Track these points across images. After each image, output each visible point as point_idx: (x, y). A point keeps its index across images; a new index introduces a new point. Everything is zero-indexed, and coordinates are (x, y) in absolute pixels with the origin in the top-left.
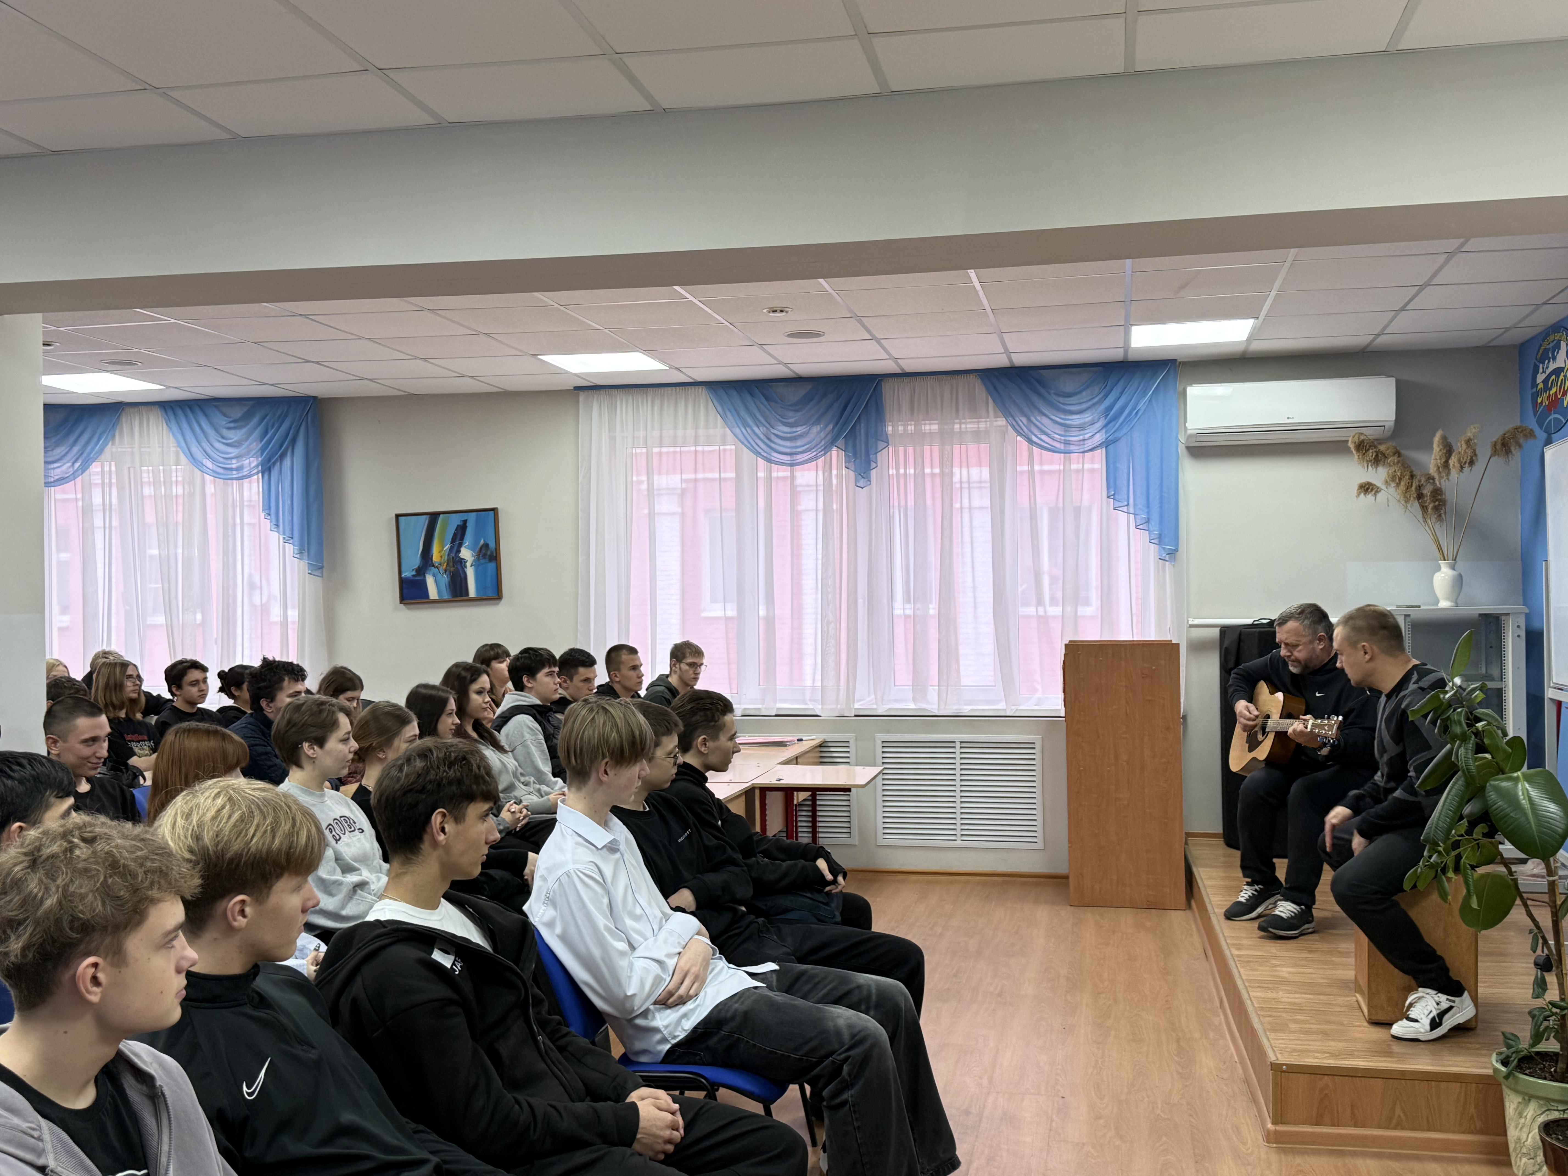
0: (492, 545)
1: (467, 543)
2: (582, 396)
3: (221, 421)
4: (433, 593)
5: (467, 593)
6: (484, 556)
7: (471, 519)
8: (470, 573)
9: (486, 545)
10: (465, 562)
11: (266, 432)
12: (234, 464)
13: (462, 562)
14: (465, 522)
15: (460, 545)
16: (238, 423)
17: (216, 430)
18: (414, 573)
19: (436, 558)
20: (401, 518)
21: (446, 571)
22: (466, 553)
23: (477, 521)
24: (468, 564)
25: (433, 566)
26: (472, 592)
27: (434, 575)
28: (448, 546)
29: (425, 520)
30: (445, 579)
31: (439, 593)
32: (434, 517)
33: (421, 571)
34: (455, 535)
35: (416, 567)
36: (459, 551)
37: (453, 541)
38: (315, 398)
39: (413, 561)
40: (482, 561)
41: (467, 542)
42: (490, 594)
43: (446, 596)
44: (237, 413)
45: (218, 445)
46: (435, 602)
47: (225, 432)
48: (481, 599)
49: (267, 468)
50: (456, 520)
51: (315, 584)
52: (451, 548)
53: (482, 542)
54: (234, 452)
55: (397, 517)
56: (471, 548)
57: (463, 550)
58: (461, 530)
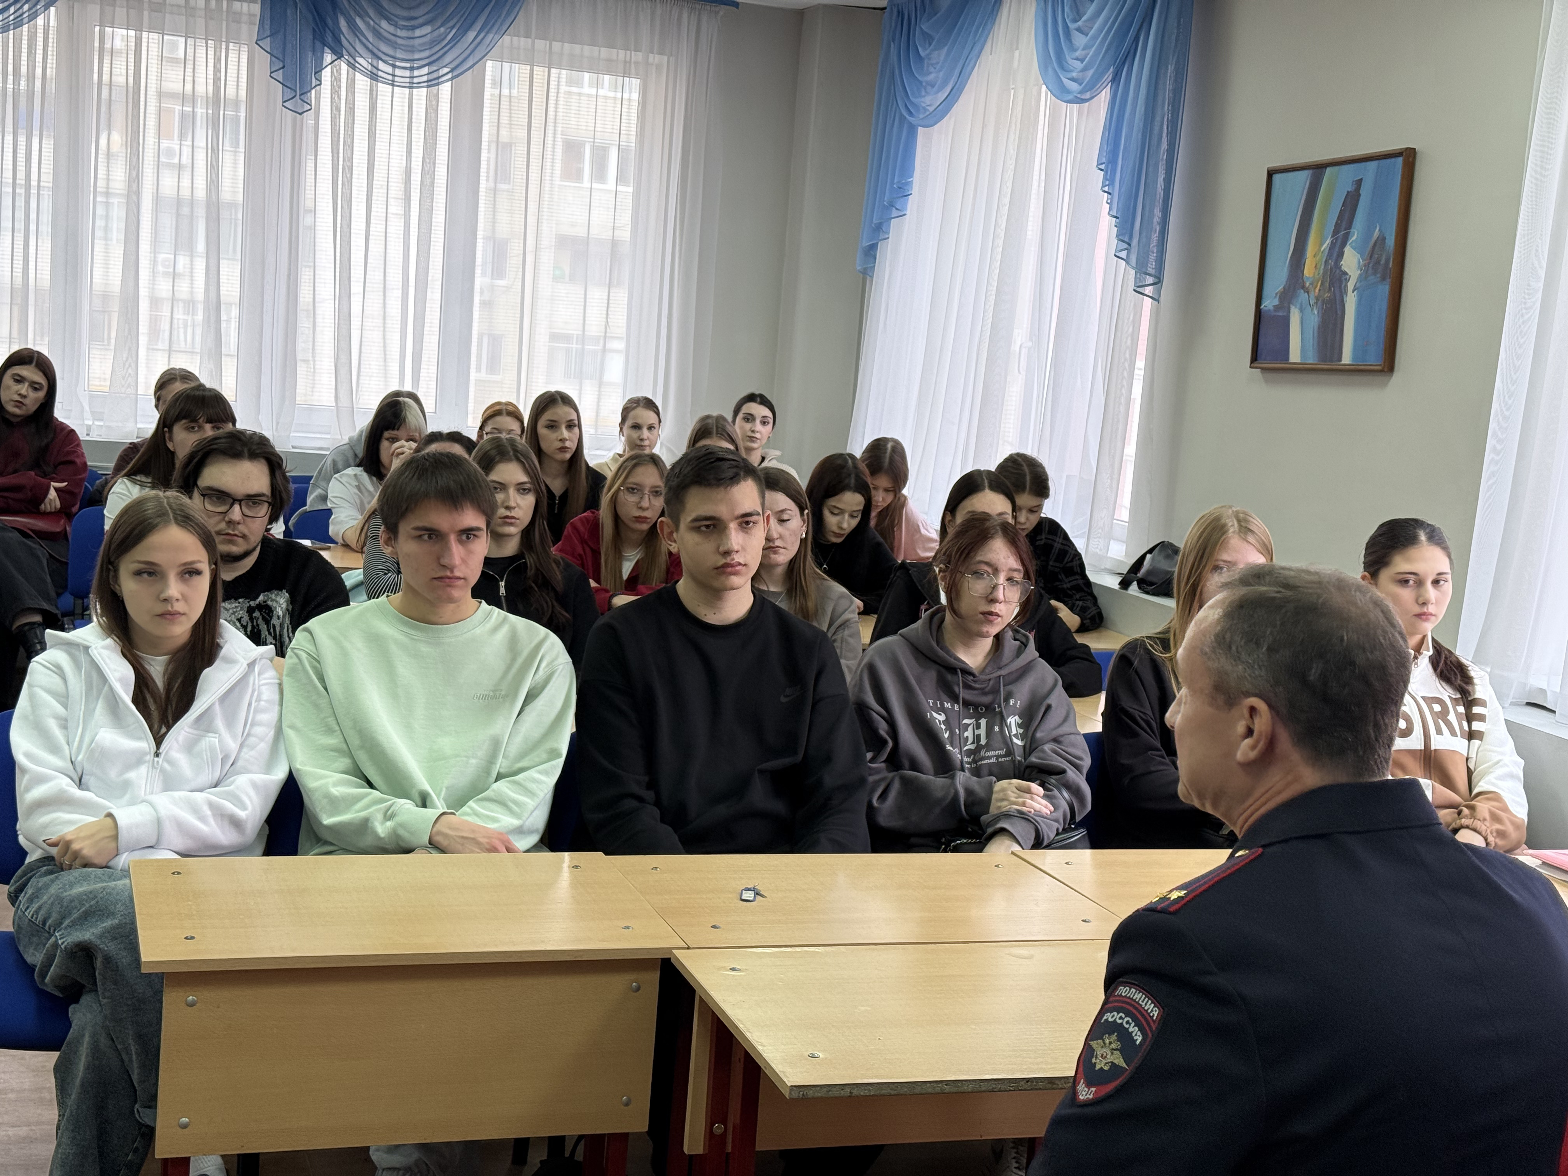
0: (1395, 241)
1: (1354, 238)
4: (1295, 351)
5: (1340, 354)
6: (1377, 268)
7: (1370, 176)
8: (1350, 307)
9: (1382, 242)
10: (1347, 281)
13: (1342, 282)
14: (1359, 183)
15: (1345, 241)
18: (1276, 302)
19: (1308, 271)
20: (1277, 178)
21: (1317, 299)
22: (1351, 260)
23: (1377, 183)
24: (1351, 286)
25: (1303, 287)
26: (1347, 353)
27: (1302, 310)
28: (1326, 244)
29: (1305, 181)
30: (1314, 318)
31: (1303, 350)
32: (1318, 173)
33: (1287, 297)
34: (1342, 216)
35: (1281, 288)
36: (1341, 255)
37: (1336, 232)
39: (1278, 275)
40: (1372, 279)
41: (1357, 232)
42: (1374, 358)
43: (1312, 359)
48: (1356, 371)
49: (1118, 73)
50: (1348, 180)
52: (1333, 244)
53: (1380, 232)
55: (1271, 174)
56: (1359, 249)
57: (1348, 250)
58: (1352, 201)
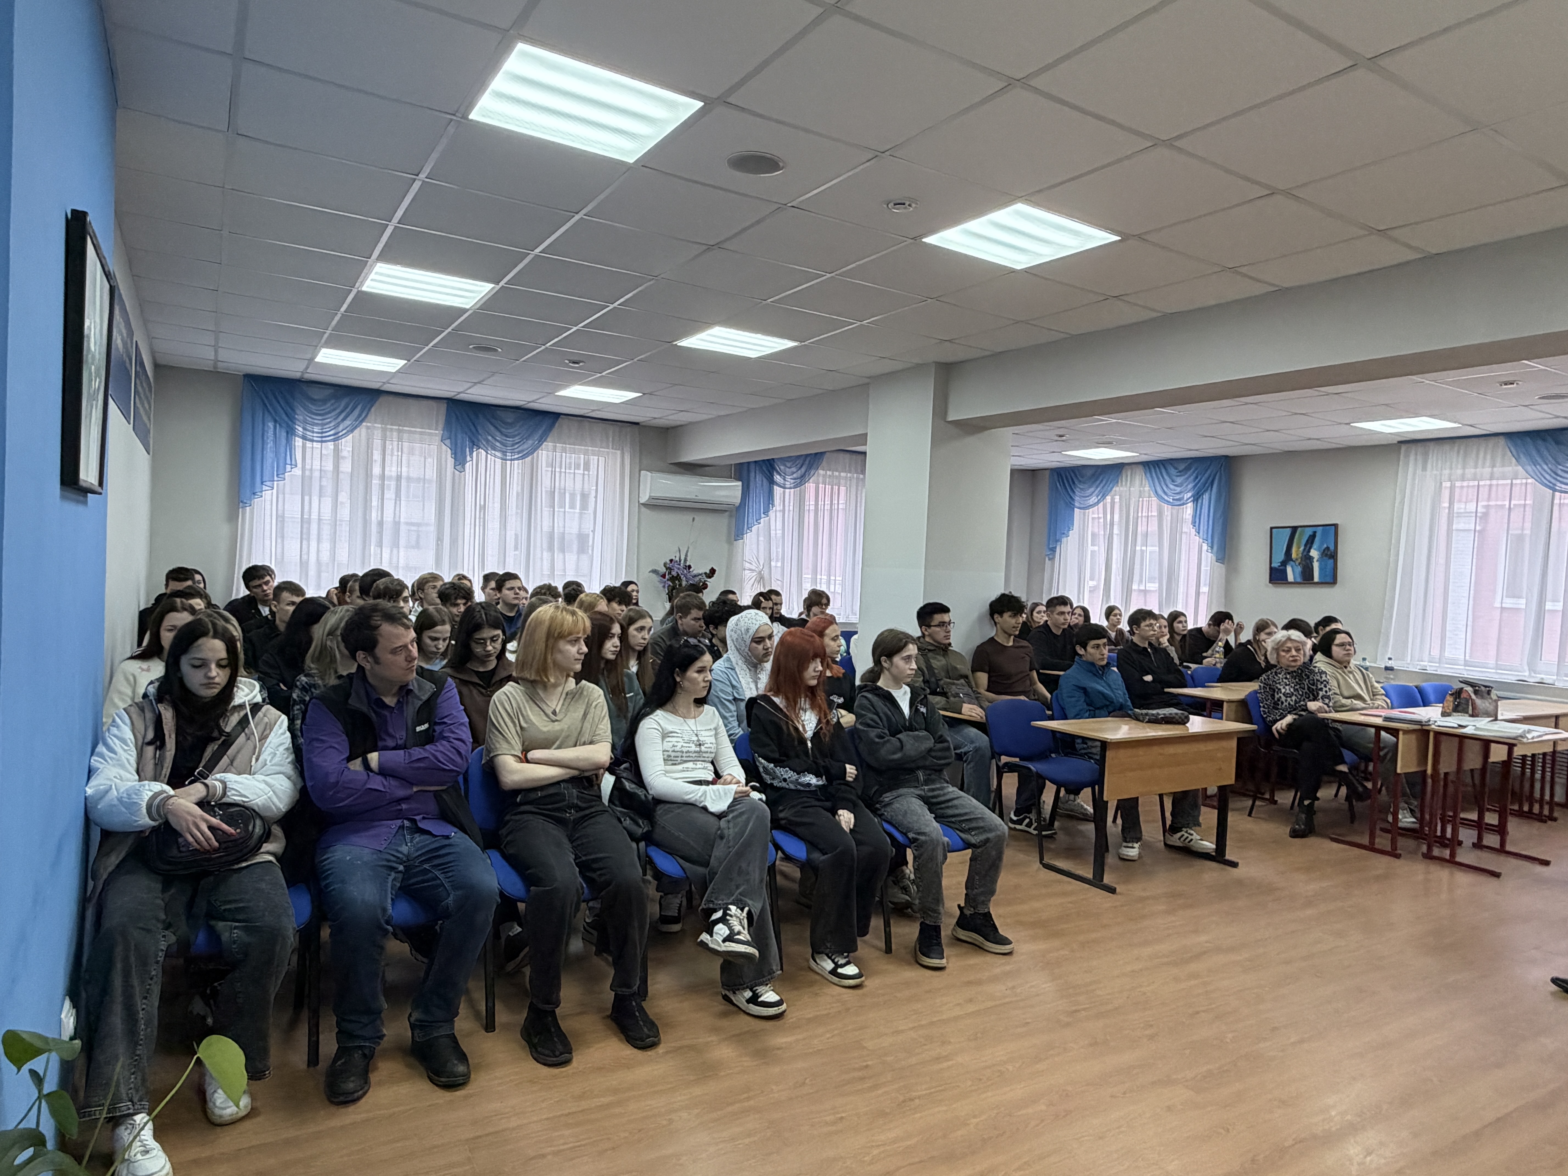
0: (1332, 548)
2: (1404, 448)
3: (1173, 471)
4: (1290, 578)
5: (1313, 579)
6: (1326, 555)
9: (1328, 548)
11: (1196, 478)
12: (1178, 497)
13: (1311, 559)
14: (1315, 533)
15: (1310, 548)
16: (1181, 473)
17: (1170, 477)
18: (1279, 564)
19: (1294, 556)
20: (1274, 530)
22: (1314, 553)
24: (1315, 560)
25: (1292, 560)
26: (1316, 578)
29: (1289, 531)
30: (1299, 569)
31: (1295, 578)
32: (1294, 529)
33: (1284, 563)
35: (1281, 561)
37: (1306, 545)
38: (1226, 457)
39: (1279, 557)
41: (1315, 546)
43: (1299, 580)
44: (1182, 467)
45: (1172, 487)
46: (1291, 583)
47: (1174, 478)
49: (1196, 498)
50: (1309, 532)
51: (1220, 568)
52: (1304, 550)
53: (1325, 546)
54: (1178, 489)
55: (1272, 528)
57: (1312, 551)
58: (1312, 538)
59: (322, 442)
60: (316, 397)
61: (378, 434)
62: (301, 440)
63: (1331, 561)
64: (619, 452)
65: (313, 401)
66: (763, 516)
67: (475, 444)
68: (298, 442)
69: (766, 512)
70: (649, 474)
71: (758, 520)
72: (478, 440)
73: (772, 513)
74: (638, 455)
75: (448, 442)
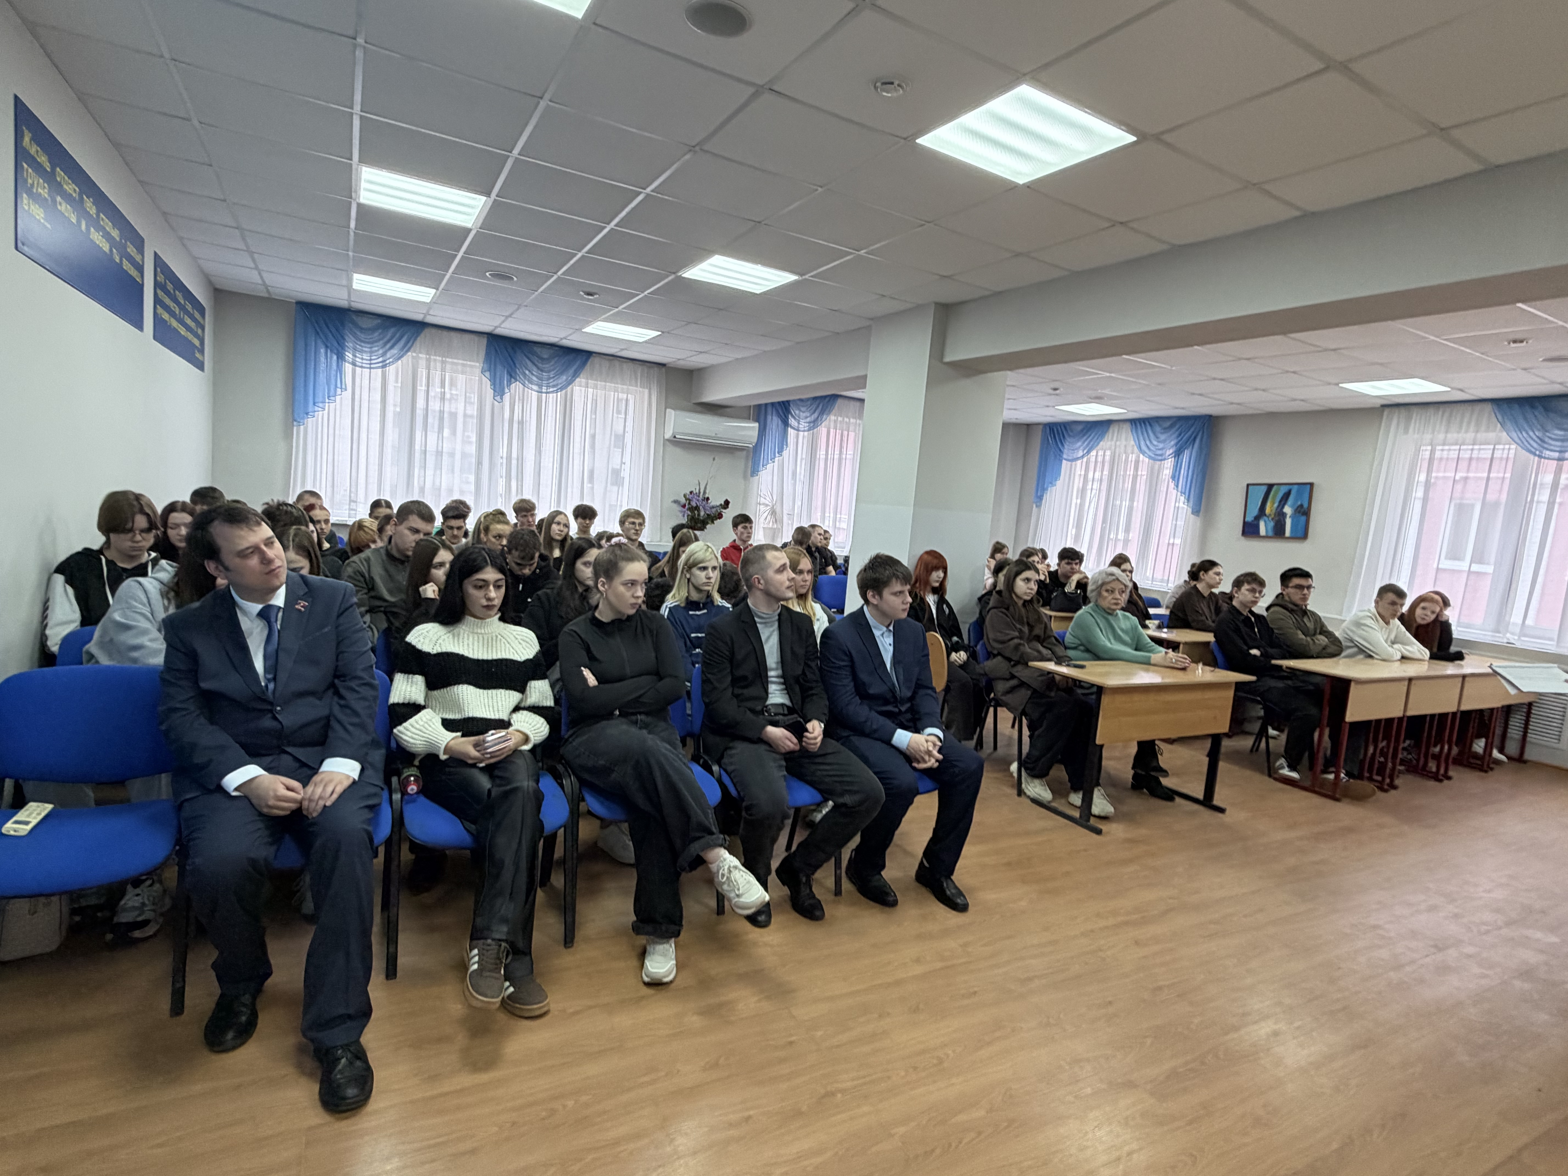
0: (1306, 505)
1: (1289, 504)
2: (1386, 411)
3: (1158, 429)
4: (1263, 531)
5: (1284, 533)
6: (1299, 512)
7: (1295, 489)
8: (1288, 522)
9: (1301, 506)
10: (1286, 515)
11: (1180, 435)
12: (1161, 452)
13: (1284, 515)
14: (1290, 490)
15: (1285, 504)
16: (1166, 430)
17: (1154, 434)
18: (1253, 519)
19: (1268, 511)
20: (1250, 487)
21: (1272, 519)
22: (1288, 510)
23: (1298, 491)
24: (1288, 516)
25: (1266, 516)
26: (1288, 533)
27: (1265, 521)
28: (1276, 505)
29: (1264, 488)
30: (1271, 524)
31: (1266, 532)
32: (1270, 486)
33: (1257, 518)
34: (1282, 498)
35: (1255, 515)
36: (1283, 507)
37: (1280, 501)
38: (1210, 416)
39: (1253, 512)
40: (1298, 514)
42: (1300, 534)
43: (1271, 534)
44: (1166, 424)
45: (1155, 443)
46: (1263, 537)
47: (1159, 435)
48: (1293, 538)
49: (1178, 454)
50: (1285, 489)
51: (1196, 520)
52: (1278, 506)
53: (1299, 503)
54: (1161, 446)
55: (1248, 485)
56: (1292, 506)
57: (1286, 507)
59: (370, 368)
60: (364, 326)
61: (422, 363)
62: (351, 366)
63: (1303, 518)
64: (646, 391)
65: (362, 329)
66: (777, 455)
67: (512, 376)
68: (348, 367)
69: (780, 452)
70: (673, 412)
71: (773, 459)
72: (516, 373)
73: (785, 453)
74: (664, 394)
75: (487, 374)
